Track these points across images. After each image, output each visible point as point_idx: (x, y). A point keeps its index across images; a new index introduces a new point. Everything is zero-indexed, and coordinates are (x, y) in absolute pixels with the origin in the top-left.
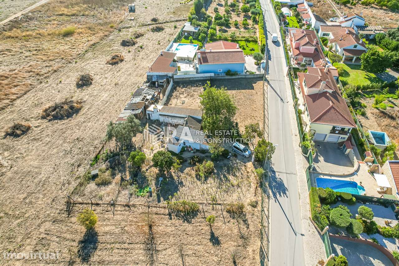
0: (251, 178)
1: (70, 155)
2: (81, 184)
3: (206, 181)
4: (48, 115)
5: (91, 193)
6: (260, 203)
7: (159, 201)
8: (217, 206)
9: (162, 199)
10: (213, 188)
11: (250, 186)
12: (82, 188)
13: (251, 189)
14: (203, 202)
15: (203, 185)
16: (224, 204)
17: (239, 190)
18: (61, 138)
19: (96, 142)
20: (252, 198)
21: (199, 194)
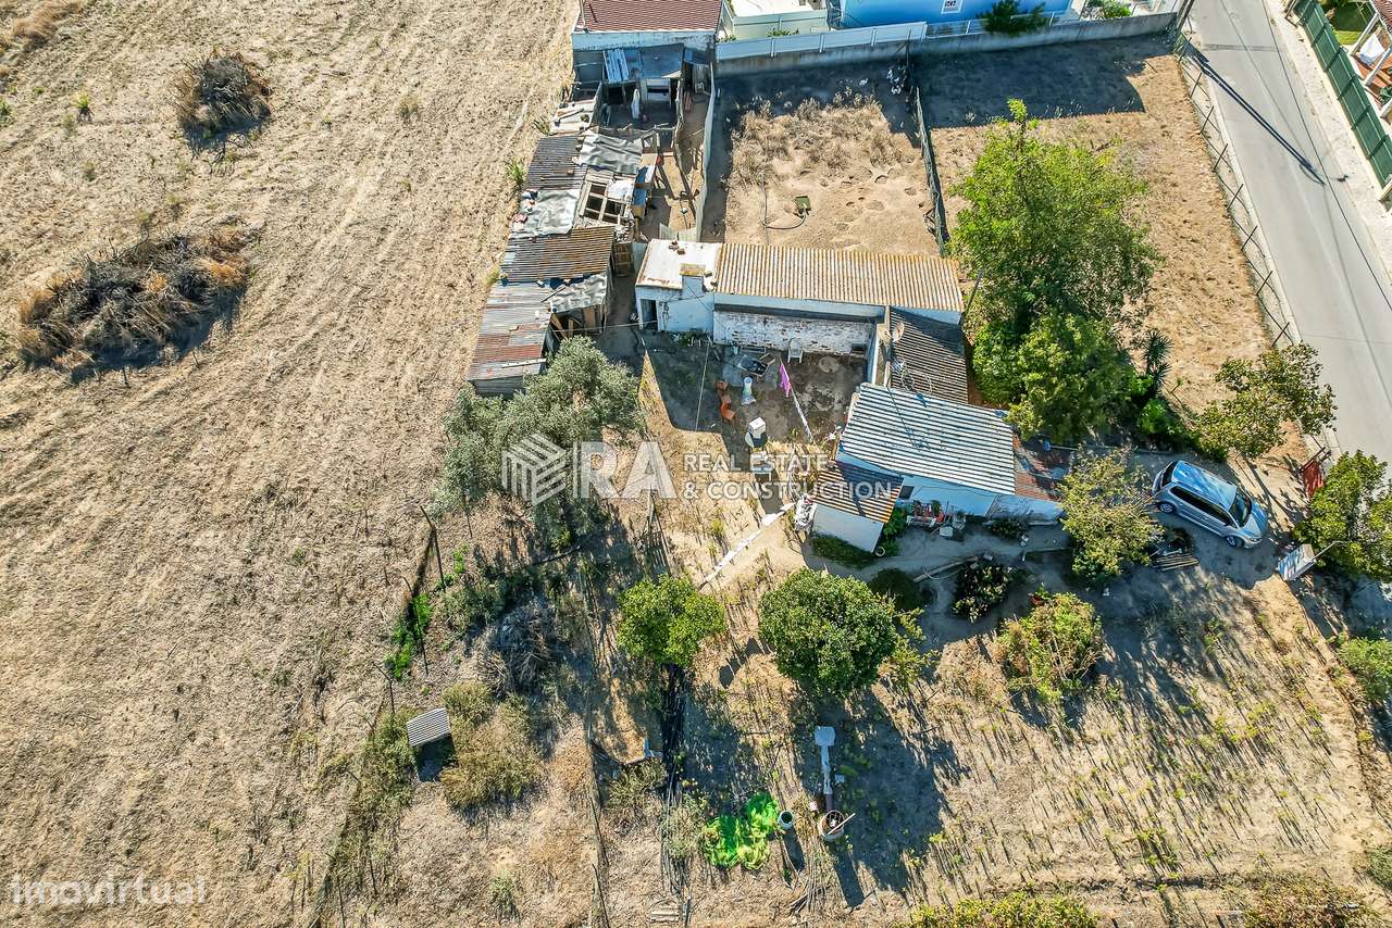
1: (254, 612)
3: (1076, 726)
4: (63, 343)
8: (1190, 894)
10: (1129, 771)
11: (1321, 742)
13: (1338, 763)
14: (1099, 876)
15: (1066, 754)
16: (1223, 880)
17: (1272, 770)
20: (1364, 823)
21: (1062, 817)
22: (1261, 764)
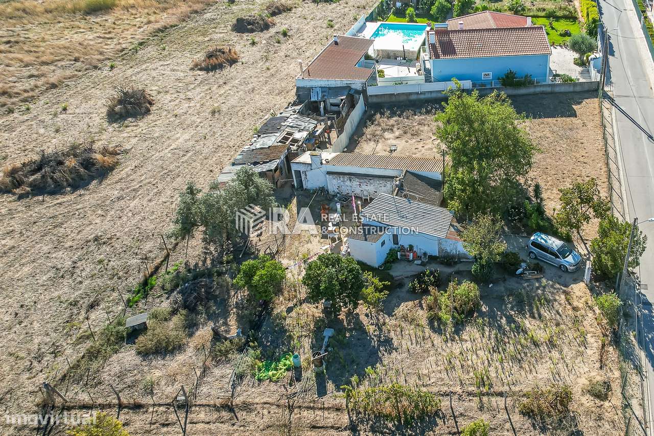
0: (585, 323)
1: (70, 281)
2: (92, 355)
3: (458, 335)
5: (121, 376)
6: (616, 387)
7: (322, 392)
8: (493, 399)
9: (330, 386)
10: (481, 353)
12: (95, 365)
13: (589, 352)
14: (450, 390)
16: (514, 393)
17: (555, 354)
18: (47, 238)
19: (148, 246)
20: (593, 374)
21: (439, 368)
22: (550, 352)
